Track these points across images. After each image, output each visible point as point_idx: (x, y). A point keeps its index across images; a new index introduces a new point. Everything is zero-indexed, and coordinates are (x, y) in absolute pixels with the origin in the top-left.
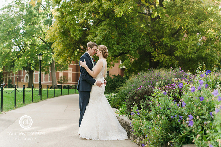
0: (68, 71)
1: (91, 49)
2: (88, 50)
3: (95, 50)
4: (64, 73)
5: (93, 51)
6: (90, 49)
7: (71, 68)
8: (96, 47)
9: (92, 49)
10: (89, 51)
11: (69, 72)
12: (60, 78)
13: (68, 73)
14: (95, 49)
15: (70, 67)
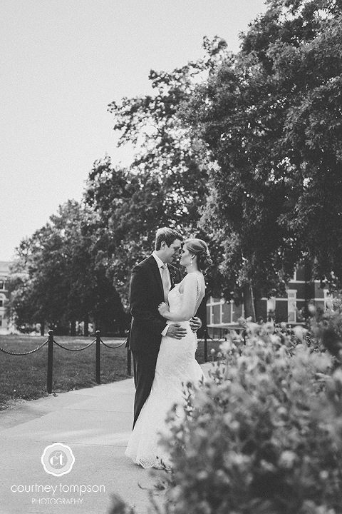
0: (287, 297)
1: (169, 247)
2: (158, 249)
3: (176, 249)
4: (278, 303)
5: (173, 253)
6: (166, 246)
7: (295, 291)
8: (179, 241)
9: (172, 246)
10: (161, 251)
11: (289, 299)
12: (268, 314)
13: (287, 302)
14: (176, 246)
15: (291, 288)
